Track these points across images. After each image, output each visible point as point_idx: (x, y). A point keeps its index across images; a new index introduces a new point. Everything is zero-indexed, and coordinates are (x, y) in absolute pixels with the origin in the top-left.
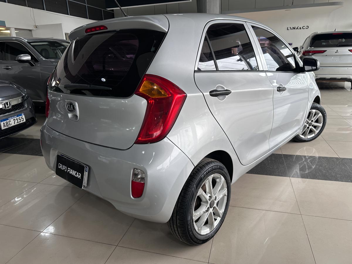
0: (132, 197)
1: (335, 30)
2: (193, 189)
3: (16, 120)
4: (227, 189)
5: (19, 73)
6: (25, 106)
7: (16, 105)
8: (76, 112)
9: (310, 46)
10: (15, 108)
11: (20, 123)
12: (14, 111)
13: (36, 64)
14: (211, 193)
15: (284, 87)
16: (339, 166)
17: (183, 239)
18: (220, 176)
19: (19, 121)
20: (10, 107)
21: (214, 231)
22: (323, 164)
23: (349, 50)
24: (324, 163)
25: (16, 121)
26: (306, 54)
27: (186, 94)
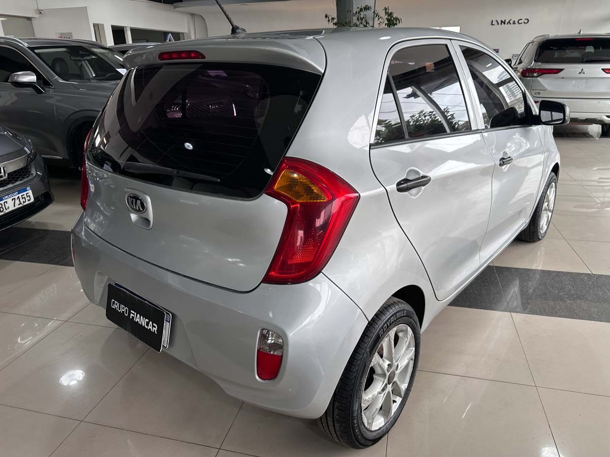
0: (257, 377)
1: (580, 33)
2: (365, 355)
3: (16, 199)
4: (414, 349)
5: (11, 104)
6: (32, 173)
7: (15, 172)
8: (148, 214)
9: (535, 61)
10: (14, 178)
11: (25, 204)
12: (12, 183)
13: (47, 89)
14: (391, 359)
15: (509, 157)
16: (593, 290)
17: (341, 440)
18: (406, 328)
19: (22, 202)
20: (5, 176)
21: (390, 421)
22: (565, 287)
23: (602, 69)
24: (566, 285)
25: (17, 202)
26: (527, 75)
27: (358, 193)
